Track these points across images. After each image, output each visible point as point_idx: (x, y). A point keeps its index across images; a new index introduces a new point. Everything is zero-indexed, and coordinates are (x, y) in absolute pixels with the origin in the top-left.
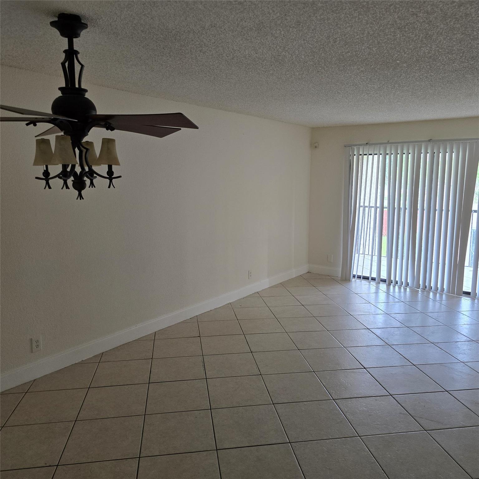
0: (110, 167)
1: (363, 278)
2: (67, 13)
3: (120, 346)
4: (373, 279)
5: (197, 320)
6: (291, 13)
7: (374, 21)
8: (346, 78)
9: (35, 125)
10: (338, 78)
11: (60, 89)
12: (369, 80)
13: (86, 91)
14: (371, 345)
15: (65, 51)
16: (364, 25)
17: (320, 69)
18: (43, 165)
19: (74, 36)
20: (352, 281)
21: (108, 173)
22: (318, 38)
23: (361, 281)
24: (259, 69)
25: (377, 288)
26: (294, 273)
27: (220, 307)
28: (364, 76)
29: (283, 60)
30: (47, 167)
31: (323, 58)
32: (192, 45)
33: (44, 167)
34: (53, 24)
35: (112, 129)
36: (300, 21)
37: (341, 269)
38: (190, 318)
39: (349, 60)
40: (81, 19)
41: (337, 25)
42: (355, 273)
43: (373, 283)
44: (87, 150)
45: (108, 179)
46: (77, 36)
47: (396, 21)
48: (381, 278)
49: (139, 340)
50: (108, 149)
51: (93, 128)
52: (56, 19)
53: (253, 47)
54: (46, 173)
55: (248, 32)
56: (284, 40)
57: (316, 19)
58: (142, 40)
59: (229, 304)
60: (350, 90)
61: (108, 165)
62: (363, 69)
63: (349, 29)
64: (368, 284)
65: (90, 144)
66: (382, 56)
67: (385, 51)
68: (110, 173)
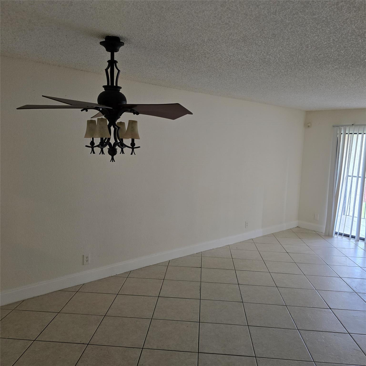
0: (133, 140)
1: (344, 236)
2: (110, 36)
3: (143, 267)
4: (353, 237)
5: (201, 255)
6: (267, 28)
7: (336, 31)
8: (325, 74)
9: (87, 111)
10: (318, 74)
11: (104, 87)
12: (344, 75)
13: (120, 88)
14: (340, 291)
15: (108, 61)
16: (328, 34)
17: (301, 68)
18: (91, 138)
19: (115, 51)
20: (334, 237)
21: (131, 144)
22: (293, 45)
23: (342, 238)
24: (252, 68)
25: (356, 245)
26: (285, 226)
27: (220, 248)
28: (339, 72)
29: (269, 62)
30: (93, 139)
31: (301, 59)
32: (198, 53)
33: (91, 139)
34: (101, 43)
35: (138, 114)
36: (275, 34)
37: (325, 226)
38: (197, 253)
39: (323, 60)
40: (120, 39)
41: (305, 35)
42: (337, 231)
43: (352, 240)
44: (119, 128)
45: (131, 149)
46: (117, 51)
47: (354, 31)
48: (360, 236)
49: (157, 265)
50: (132, 128)
51: (125, 112)
52: (104, 40)
53: (243, 53)
54: (92, 143)
55: (237, 43)
56: (266, 48)
57: (287, 32)
58: (162, 51)
59: (228, 246)
60: (330, 82)
61: (132, 139)
62: (337, 66)
63: (317, 38)
64: (348, 240)
65: (122, 123)
66: (350, 57)
67: (352, 53)
68: (133, 144)
